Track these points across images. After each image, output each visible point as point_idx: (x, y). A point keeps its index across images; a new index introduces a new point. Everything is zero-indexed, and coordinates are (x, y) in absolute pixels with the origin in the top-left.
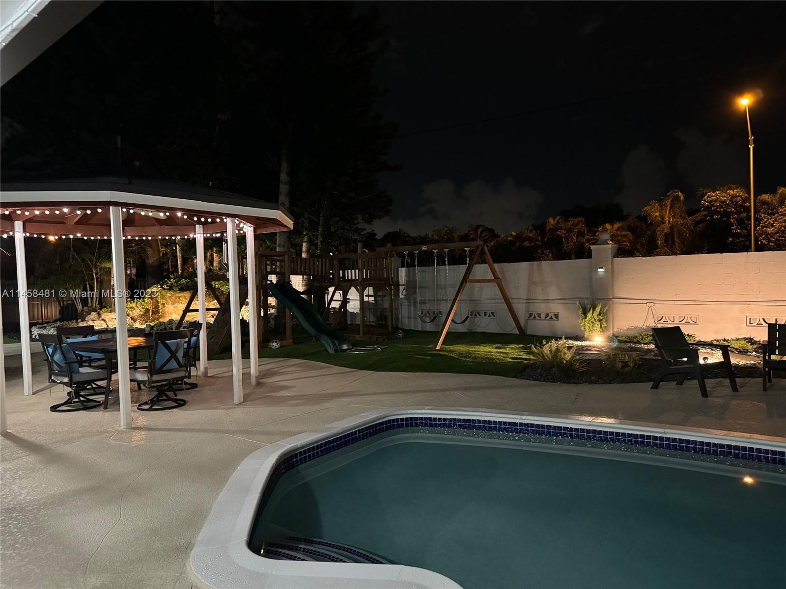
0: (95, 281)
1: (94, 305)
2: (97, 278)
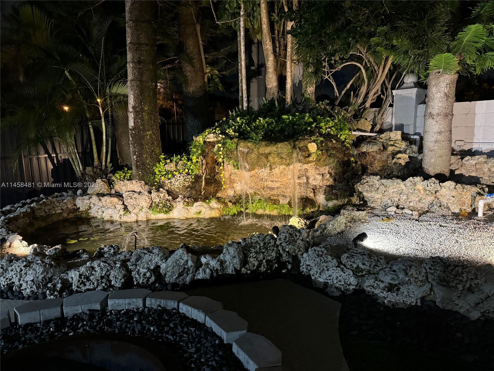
0: (103, 120)
1: (104, 164)
2: (106, 116)
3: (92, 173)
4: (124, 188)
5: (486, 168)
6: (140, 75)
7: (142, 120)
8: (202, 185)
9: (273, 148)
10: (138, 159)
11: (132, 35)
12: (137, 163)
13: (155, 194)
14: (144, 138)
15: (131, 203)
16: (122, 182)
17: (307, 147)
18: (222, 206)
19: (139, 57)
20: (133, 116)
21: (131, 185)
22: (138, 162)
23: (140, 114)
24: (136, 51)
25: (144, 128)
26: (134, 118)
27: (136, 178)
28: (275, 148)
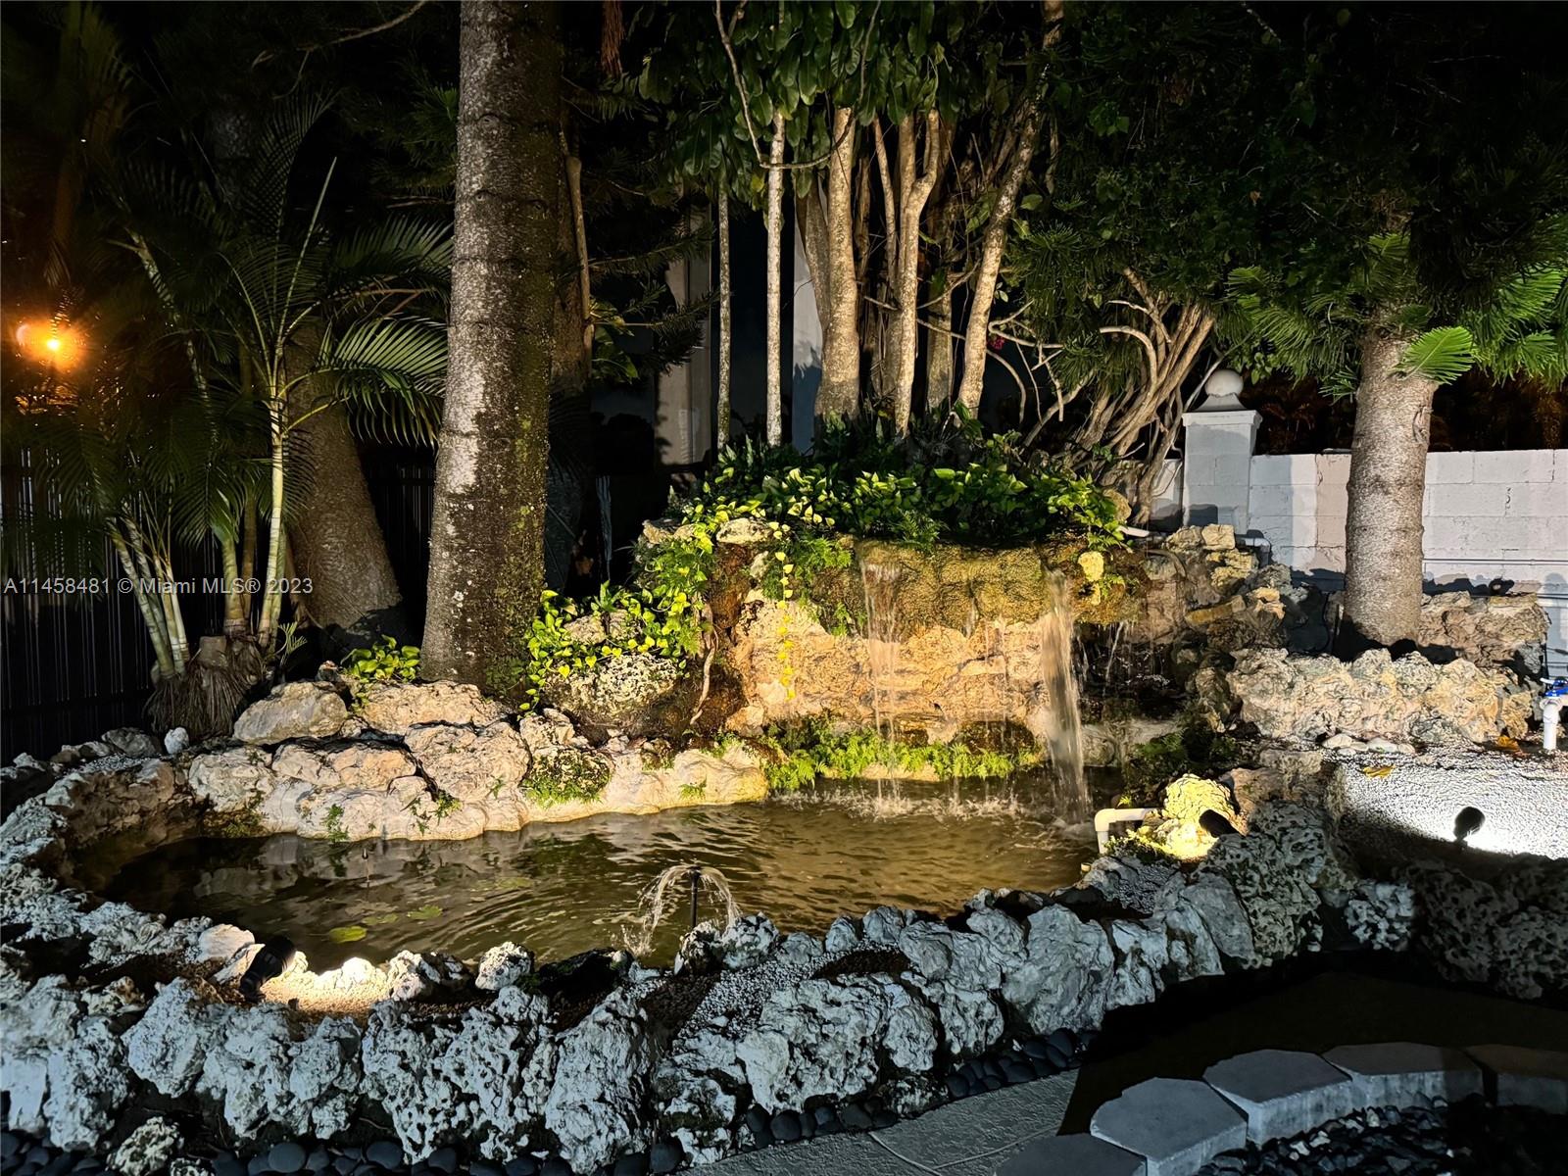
0: (278, 458)
3: (224, 661)
4: (403, 712)
5: (1469, 624)
6: (515, 307)
7: (510, 464)
8: (701, 691)
9: (988, 565)
10: (473, 603)
11: (494, 164)
12: (464, 619)
13: (541, 728)
14: (507, 526)
15: (454, 769)
16: (393, 691)
17: (1078, 566)
18: (764, 761)
19: (516, 246)
20: (475, 449)
21: (434, 702)
22: (471, 615)
23: (505, 443)
24: (506, 223)
25: (512, 494)
26: (480, 455)
27: (447, 676)
28: (995, 567)
